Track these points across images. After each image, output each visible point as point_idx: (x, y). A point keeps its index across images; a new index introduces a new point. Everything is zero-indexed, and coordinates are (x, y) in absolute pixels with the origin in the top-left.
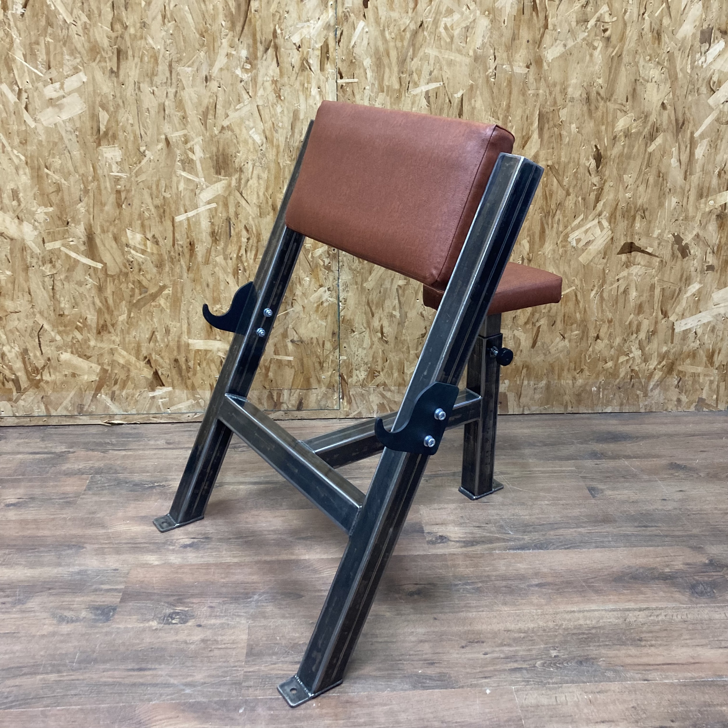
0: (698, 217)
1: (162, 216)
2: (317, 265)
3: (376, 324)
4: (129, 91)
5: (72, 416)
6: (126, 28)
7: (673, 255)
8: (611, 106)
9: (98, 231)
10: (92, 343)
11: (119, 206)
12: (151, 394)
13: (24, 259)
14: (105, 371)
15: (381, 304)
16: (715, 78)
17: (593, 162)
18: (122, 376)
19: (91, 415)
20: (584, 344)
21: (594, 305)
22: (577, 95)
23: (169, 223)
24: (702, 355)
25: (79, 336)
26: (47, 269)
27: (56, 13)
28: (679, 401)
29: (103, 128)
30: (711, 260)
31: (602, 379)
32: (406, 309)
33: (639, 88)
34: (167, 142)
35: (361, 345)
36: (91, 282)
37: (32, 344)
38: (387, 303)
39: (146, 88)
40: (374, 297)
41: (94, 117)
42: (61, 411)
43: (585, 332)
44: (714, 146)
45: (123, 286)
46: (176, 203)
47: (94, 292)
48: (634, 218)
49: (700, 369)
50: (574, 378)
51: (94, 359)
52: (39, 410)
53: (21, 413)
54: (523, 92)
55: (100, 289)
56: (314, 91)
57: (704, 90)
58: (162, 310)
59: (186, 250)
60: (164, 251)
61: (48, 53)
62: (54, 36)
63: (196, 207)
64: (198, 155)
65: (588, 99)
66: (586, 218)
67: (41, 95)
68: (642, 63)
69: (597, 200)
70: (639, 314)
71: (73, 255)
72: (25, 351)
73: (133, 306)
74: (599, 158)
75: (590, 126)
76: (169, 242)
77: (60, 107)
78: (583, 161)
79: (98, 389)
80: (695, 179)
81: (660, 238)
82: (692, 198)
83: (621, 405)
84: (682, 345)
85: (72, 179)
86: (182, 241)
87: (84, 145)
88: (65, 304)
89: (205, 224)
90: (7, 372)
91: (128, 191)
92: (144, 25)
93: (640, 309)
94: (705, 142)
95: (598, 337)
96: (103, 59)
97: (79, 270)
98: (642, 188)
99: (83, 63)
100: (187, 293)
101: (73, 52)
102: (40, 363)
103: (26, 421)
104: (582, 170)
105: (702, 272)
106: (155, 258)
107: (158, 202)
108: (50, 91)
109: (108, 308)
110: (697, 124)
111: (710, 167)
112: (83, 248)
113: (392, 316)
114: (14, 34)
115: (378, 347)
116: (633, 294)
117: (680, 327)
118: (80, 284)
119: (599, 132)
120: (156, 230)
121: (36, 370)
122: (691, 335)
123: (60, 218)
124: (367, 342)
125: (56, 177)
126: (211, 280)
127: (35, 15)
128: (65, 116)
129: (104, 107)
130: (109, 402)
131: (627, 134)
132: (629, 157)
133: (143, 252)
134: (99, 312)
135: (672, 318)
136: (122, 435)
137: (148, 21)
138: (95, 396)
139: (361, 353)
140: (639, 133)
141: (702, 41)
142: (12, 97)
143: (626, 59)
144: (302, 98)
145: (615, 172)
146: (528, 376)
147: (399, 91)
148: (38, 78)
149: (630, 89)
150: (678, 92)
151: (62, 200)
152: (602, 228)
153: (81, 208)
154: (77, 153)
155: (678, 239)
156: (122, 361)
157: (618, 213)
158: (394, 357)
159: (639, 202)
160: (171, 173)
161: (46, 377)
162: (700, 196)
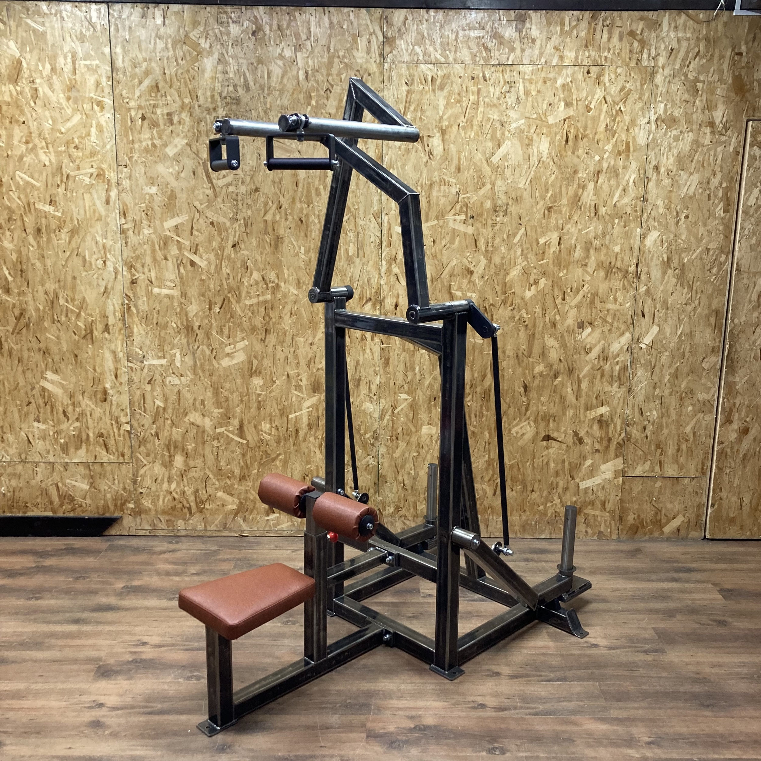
0: (587, 421)
1: (282, 415)
2: (367, 443)
3: (400, 478)
4: (270, 349)
5: (219, 531)
6: (271, 318)
7: (574, 443)
8: (531, 360)
9: (246, 422)
10: (236, 486)
11: (259, 409)
12: (267, 518)
13: (203, 438)
14: (241, 503)
15: (403, 466)
16: (588, 347)
17: (523, 390)
18: (251, 507)
19: (230, 530)
20: (525, 494)
21: (529, 470)
22: (511, 354)
23: (285, 419)
24: (598, 503)
25: (229, 482)
26: (215, 443)
27: (235, 312)
28: (586, 532)
29: (254, 368)
30: (597, 446)
31: (537, 516)
32: (417, 470)
33: (546, 351)
34: (288, 376)
35: (391, 491)
36: (239, 451)
37: (201, 486)
38: (407, 466)
39: (279, 348)
40: (399, 462)
41: (250, 362)
42: (213, 527)
43: (525, 487)
44: (592, 382)
45: (257, 454)
46: (290, 408)
47: (240, 456)
48: (549, 421)
49: (597, 513)
50: (520, 516)
51: (236, 496)
52: (201, 527)
53: (190, 528)
54: (481, 352)
55: (244, 455)
56: (368, 351)
57: (583, 352)
58: (277, 468)
59: (294, 434)
60: (281, 434)
61: (229, 331)
62: (233, 323)
63: (301, 410)
64: (304, 383)
65: (517, 356)
66: (521, 420)
67: (224, 350)
68: (546, 338)
69: (527, 410)
70: (557, 477)
71: (231, 436)
72: (197, 491)
73: (260, 465)
74: (526, 388)
75: (519, 370)
76: (284, 429)
77: (233, 358)
78: (517, 389)
79: (236, 514)
80: (583, 400)
81: (565, 432)
82: (582, 410)
83: (551, 533)
84: (585, 497)
85: (235, 394)
86: (292, 429)
87: (243, 377)
88: (223, 463)
89: (305, 420)
90: (185, 503)
91: (264, 401)
92: (280, 317)
93: (557, 474)
94: (586, 380)
95: (533, 491)
96: (258, 334)
97: (233, 444)
98: (552, 404)
99: (247, 336)
100: (292, 458)
101: (242, 331)
102: (204, 497)
103: (192, 533)
104: (516, 393)
105: (592, 453)
106: (276, 438)
107: (279, 407)
108: (228, 349)
109: (247, 466)
110: (581, 370)
111: (591, 393)
112: (236, 432)
113: (410, 474)
114: (213, 321)
115: (402, 493)
116: (552, 465)
117: (583, 485)
118: (233, 452)
119: (525, 374)
120: (277, 423)
121: (202, 502)
122: (590, 491)
123: (226, 415)
124: (395, 489)
125: (225, 393)
126: (306, 451)
127: (225, 313)
128: (235, 362)
129: (255, 357)
130: (242, 522)
131: (541, 374)
132: (543, 387)
133: (270, 434)
134: (242, 468)
135: (577, 480)
136: (249, 542)
137: (283, 315)
138: (234, 518)
139: (391, 496)
140: (548, 375)
141: (579, 328)
142: (208, 352)
143: (537, 336)
144: (361, 354)
145: (536, 396)
146: (492, 513)
147: (414, 351)
148: (223, 342)
149: (541, 351)
150: (568, 353)
151: (228, 405)
152: (531, 427)
153: (238, 410)
154: (239, 381)
155: (576, 434)
156: (252, 498)
157: (539, 418)
158: (411, 499)
159: (551, 412)
160: (289, 391)
161: (207, 506)
162: (587, 409)
